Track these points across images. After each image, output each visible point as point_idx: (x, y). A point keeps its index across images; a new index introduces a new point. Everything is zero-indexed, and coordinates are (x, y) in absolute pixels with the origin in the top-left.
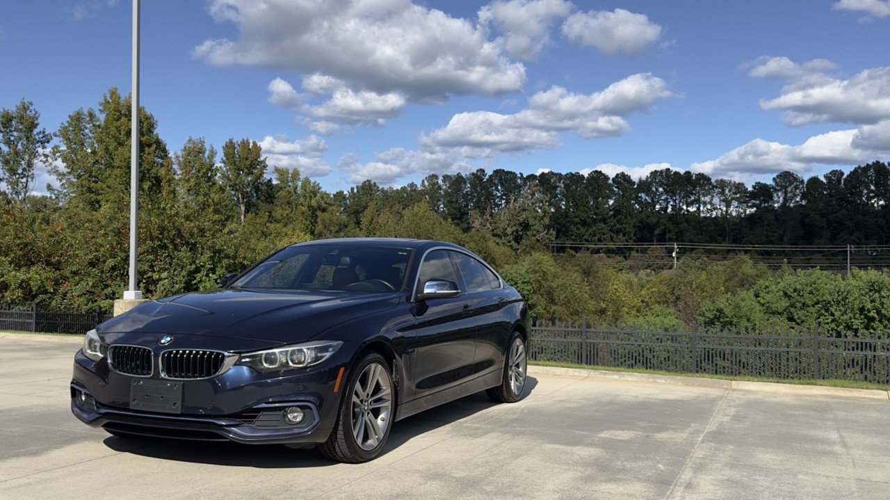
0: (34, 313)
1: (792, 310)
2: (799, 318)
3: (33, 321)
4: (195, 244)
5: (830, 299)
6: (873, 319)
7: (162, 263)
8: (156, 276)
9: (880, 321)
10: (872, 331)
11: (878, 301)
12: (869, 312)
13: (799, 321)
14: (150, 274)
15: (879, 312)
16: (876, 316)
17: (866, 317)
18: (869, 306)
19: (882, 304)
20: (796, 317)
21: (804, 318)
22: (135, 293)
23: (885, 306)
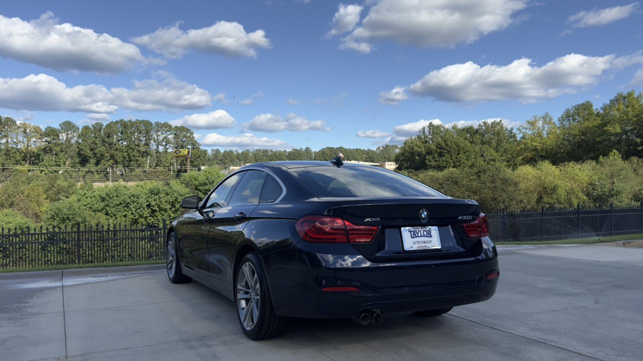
1: (107, 208)
2: (112, 213)
5: (129, 201)
9: (159, 212)
10: (155, 218)
11: (158, 201)
12: (154, 206)
13: (112, 215)
15: (159, 207)
16: (157, 209)
17: (152, 209)
18: (153, 203)
19: (161, 202)
20: (110, 212)
21: (115, 213)
23: (163, 203)
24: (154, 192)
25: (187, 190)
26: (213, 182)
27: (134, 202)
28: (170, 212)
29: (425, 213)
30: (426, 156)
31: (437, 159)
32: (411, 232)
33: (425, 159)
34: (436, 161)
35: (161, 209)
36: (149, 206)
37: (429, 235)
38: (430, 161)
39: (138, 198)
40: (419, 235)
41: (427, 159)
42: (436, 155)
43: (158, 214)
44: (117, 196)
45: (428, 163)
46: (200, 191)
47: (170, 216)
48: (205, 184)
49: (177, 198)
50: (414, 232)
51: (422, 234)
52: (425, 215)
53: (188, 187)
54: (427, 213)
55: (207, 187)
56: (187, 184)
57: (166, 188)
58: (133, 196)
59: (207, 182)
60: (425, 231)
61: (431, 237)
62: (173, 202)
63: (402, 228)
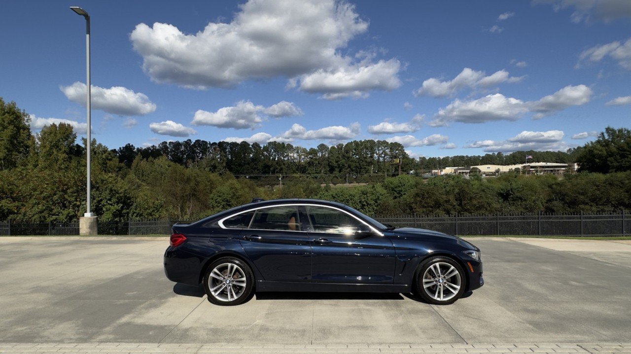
0: (9, 224)
3: (9, 228)
4: (98, 187)
6: (365, 205)
8: (78, 203)
9: (367, 206)
12: (363, 202)
14: (75, 202)
15: (366, 202)
16: (366, 204)
17: (362, 204)
18: (363, 200)
19: (368, 199)
22: (91, 214)
24: (364, 193)
25: (385, 191)
26: (404, 185)
27: (351, 199)
28: (374, 206)
30: (608, 157)
31: (620, 161)
33: (606, 160)
34: (619, 162)
35: (368, 204)
36: (360, 202)
38: (612, 163)
39: (354, 197)
41: (609, 161)
42: (618, 157)
43: (366, 207)
44: (342, 195)
45: (610, 164)
46: (396, 191)
47: (374, 209)
48: (399, 186)
49: (378, 197)
53: (386, 189)
55: (400, 189)
56: (386, 187)
57: (372, 190)
58: (351, 195)
59: (400, 185)
62: (376, 199)
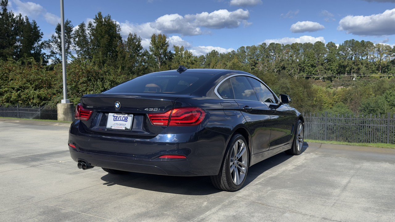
7: (90, 87)
22: (66, 101)
29: (118, 104)
32: (114, 116)
37: (126, 120)
40: (119, 119)
50: (117, 116)
51: (121, 119)
52: (118, 106)
54: (119, 104)
60: (124, 117)
61: (126, 121)
63: (110, 114)
